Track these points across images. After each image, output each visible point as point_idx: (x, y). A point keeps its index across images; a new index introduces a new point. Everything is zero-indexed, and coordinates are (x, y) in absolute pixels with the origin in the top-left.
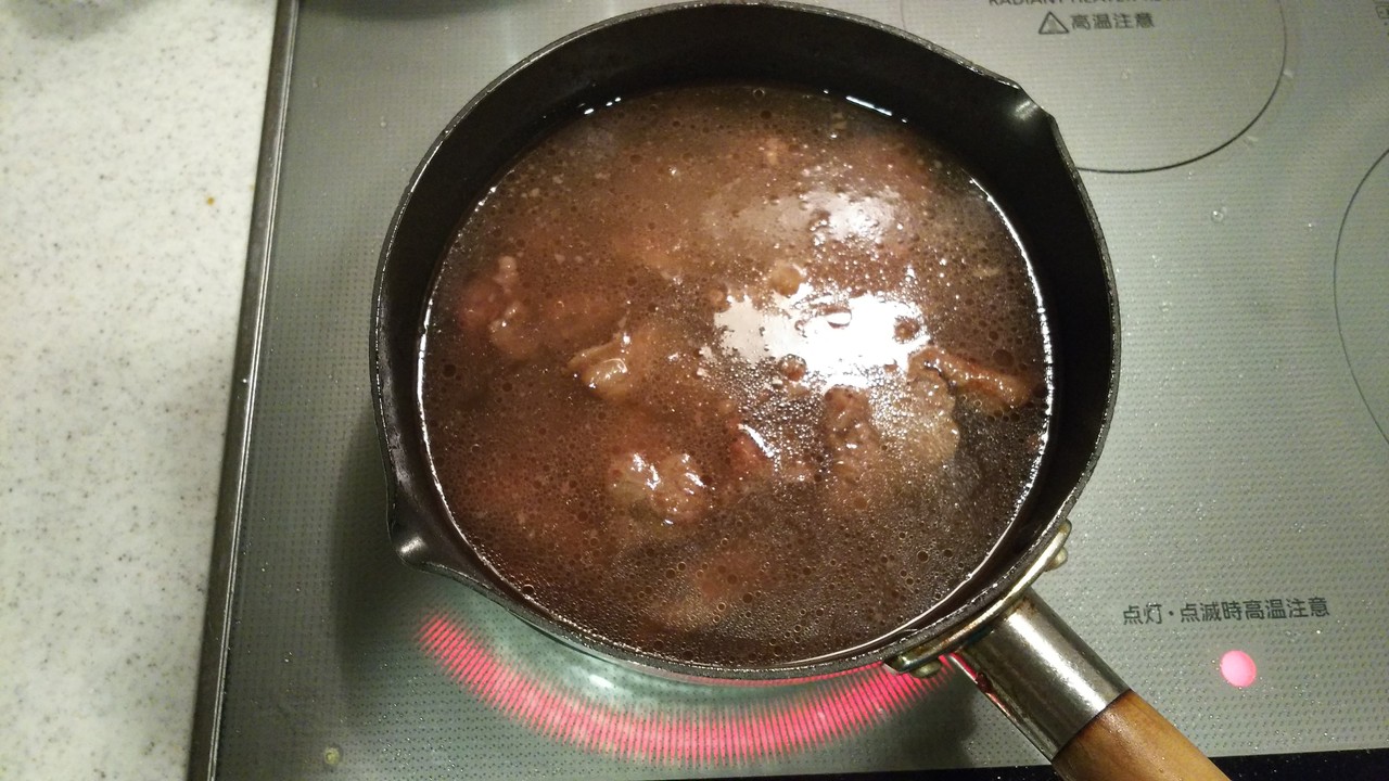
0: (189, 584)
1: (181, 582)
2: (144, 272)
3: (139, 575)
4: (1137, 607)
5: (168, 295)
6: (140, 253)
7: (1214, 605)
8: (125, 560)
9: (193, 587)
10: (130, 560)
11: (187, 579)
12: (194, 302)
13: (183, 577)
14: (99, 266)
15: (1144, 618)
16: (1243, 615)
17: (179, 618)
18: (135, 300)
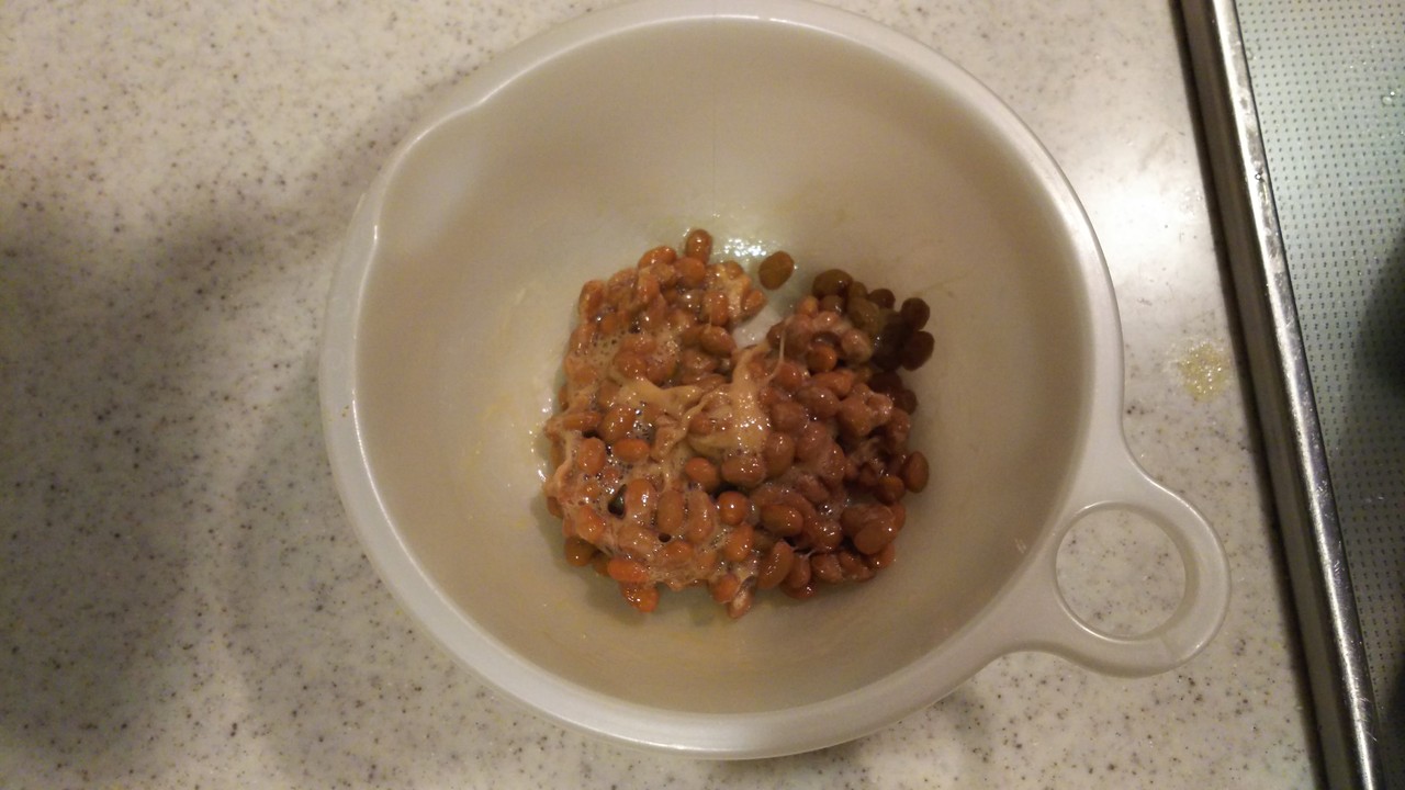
0: (1227, 441)
1: (1217, 439)
2: (1046, 42)
3: (1159, 431)
5: (1086, 71)
6: (1032, 17)
8: (1133, 411)
9: (1233, 446)
10: (1142, 413)
11: (1223, 436)
12: (1123, 80)
13: (1217, 433)
14: (985, 36)
17: (1229, 484)
18: (1046, 79)
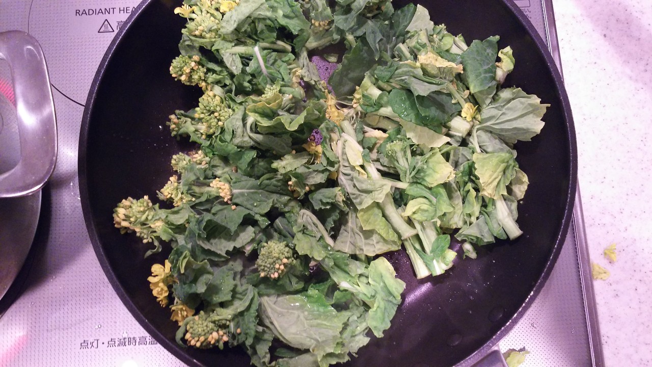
4: (88, 341)
7: (124, 339)
15: (90, 346)
16: (137, 343)
